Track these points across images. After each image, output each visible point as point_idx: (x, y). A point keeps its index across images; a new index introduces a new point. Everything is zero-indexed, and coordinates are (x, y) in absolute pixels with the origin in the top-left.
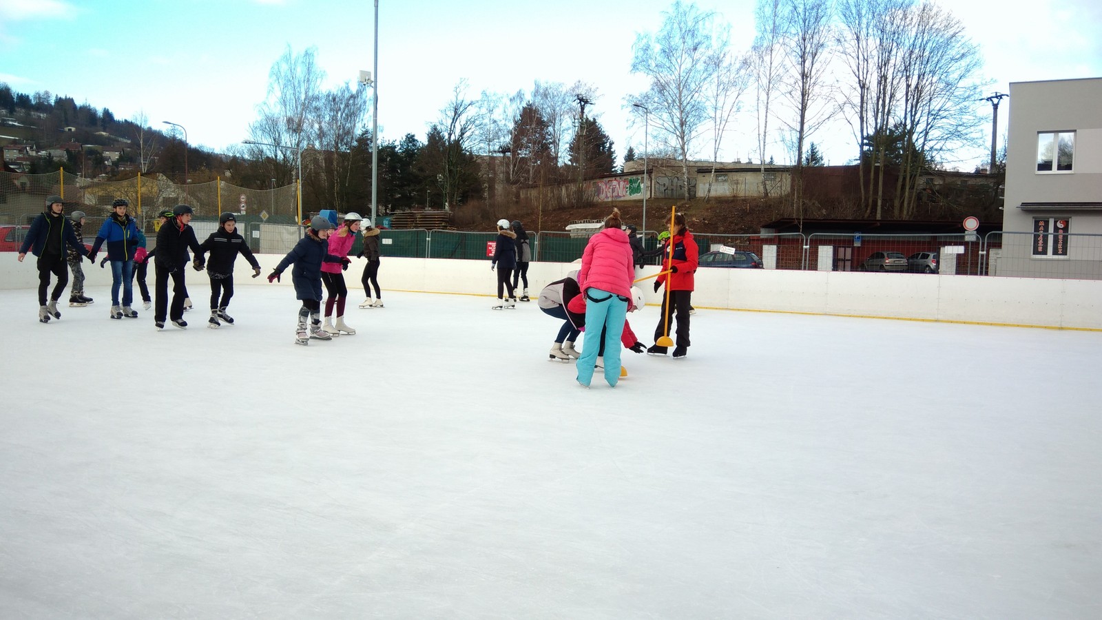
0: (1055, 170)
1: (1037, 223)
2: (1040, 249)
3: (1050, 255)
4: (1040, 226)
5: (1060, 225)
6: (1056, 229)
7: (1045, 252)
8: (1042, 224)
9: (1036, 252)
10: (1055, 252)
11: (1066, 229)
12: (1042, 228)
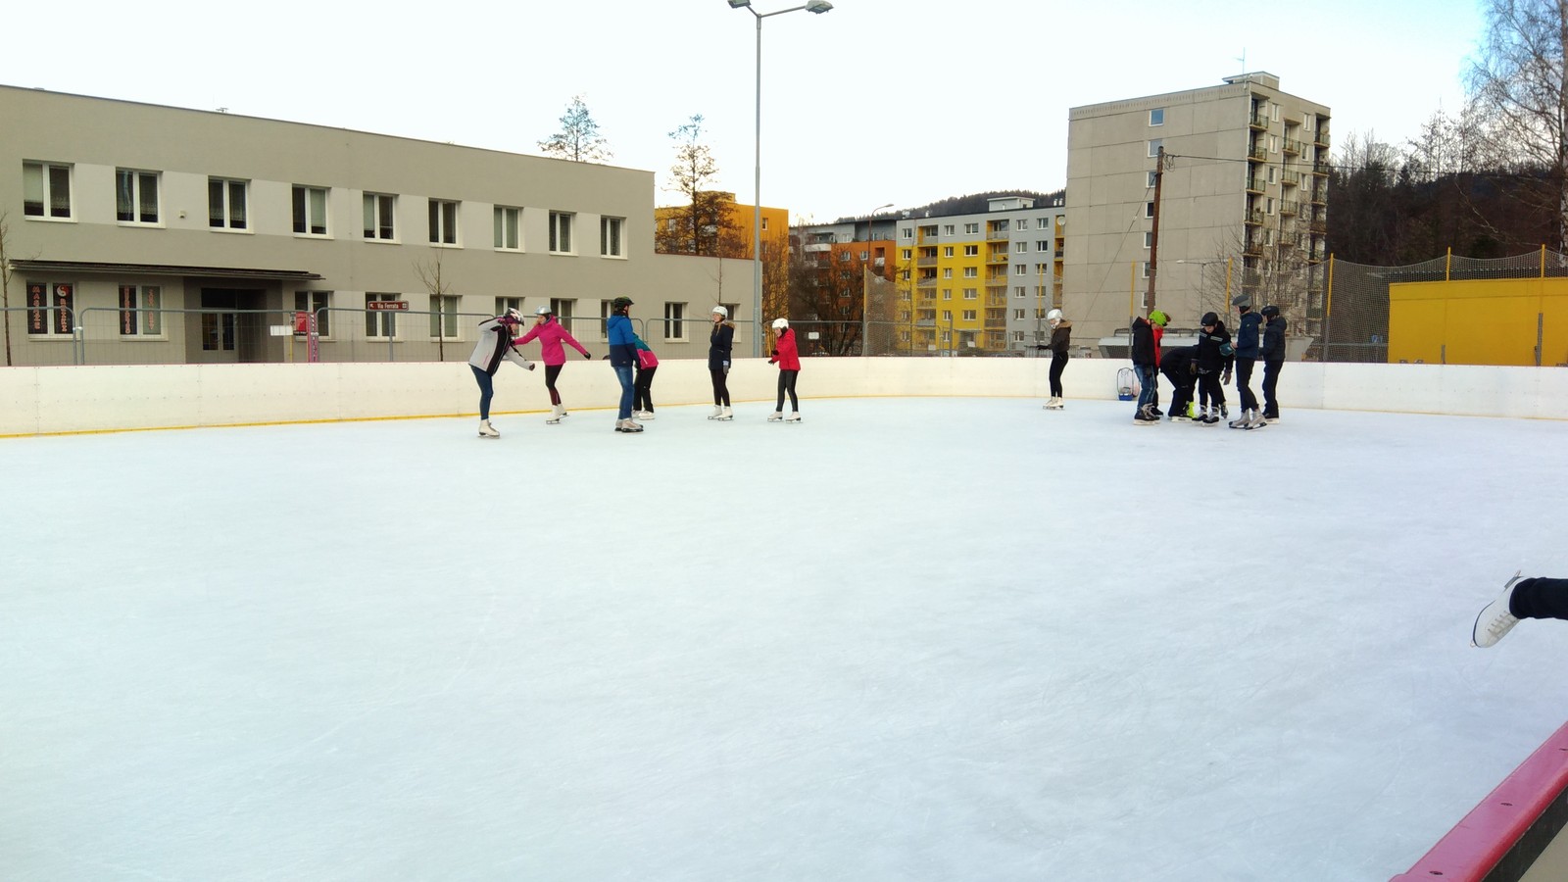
0: (47, 216)
1: (30, 288)
2: (37, 326)
3: (51, 334)
4: (35, 294)
5: (61, 293)
6: (57, 298)
7: (44, 331)
8: (37, 290)
9: (32, 331)
10: (58, 330)
11: (69, 299)
12: (37, 296)
